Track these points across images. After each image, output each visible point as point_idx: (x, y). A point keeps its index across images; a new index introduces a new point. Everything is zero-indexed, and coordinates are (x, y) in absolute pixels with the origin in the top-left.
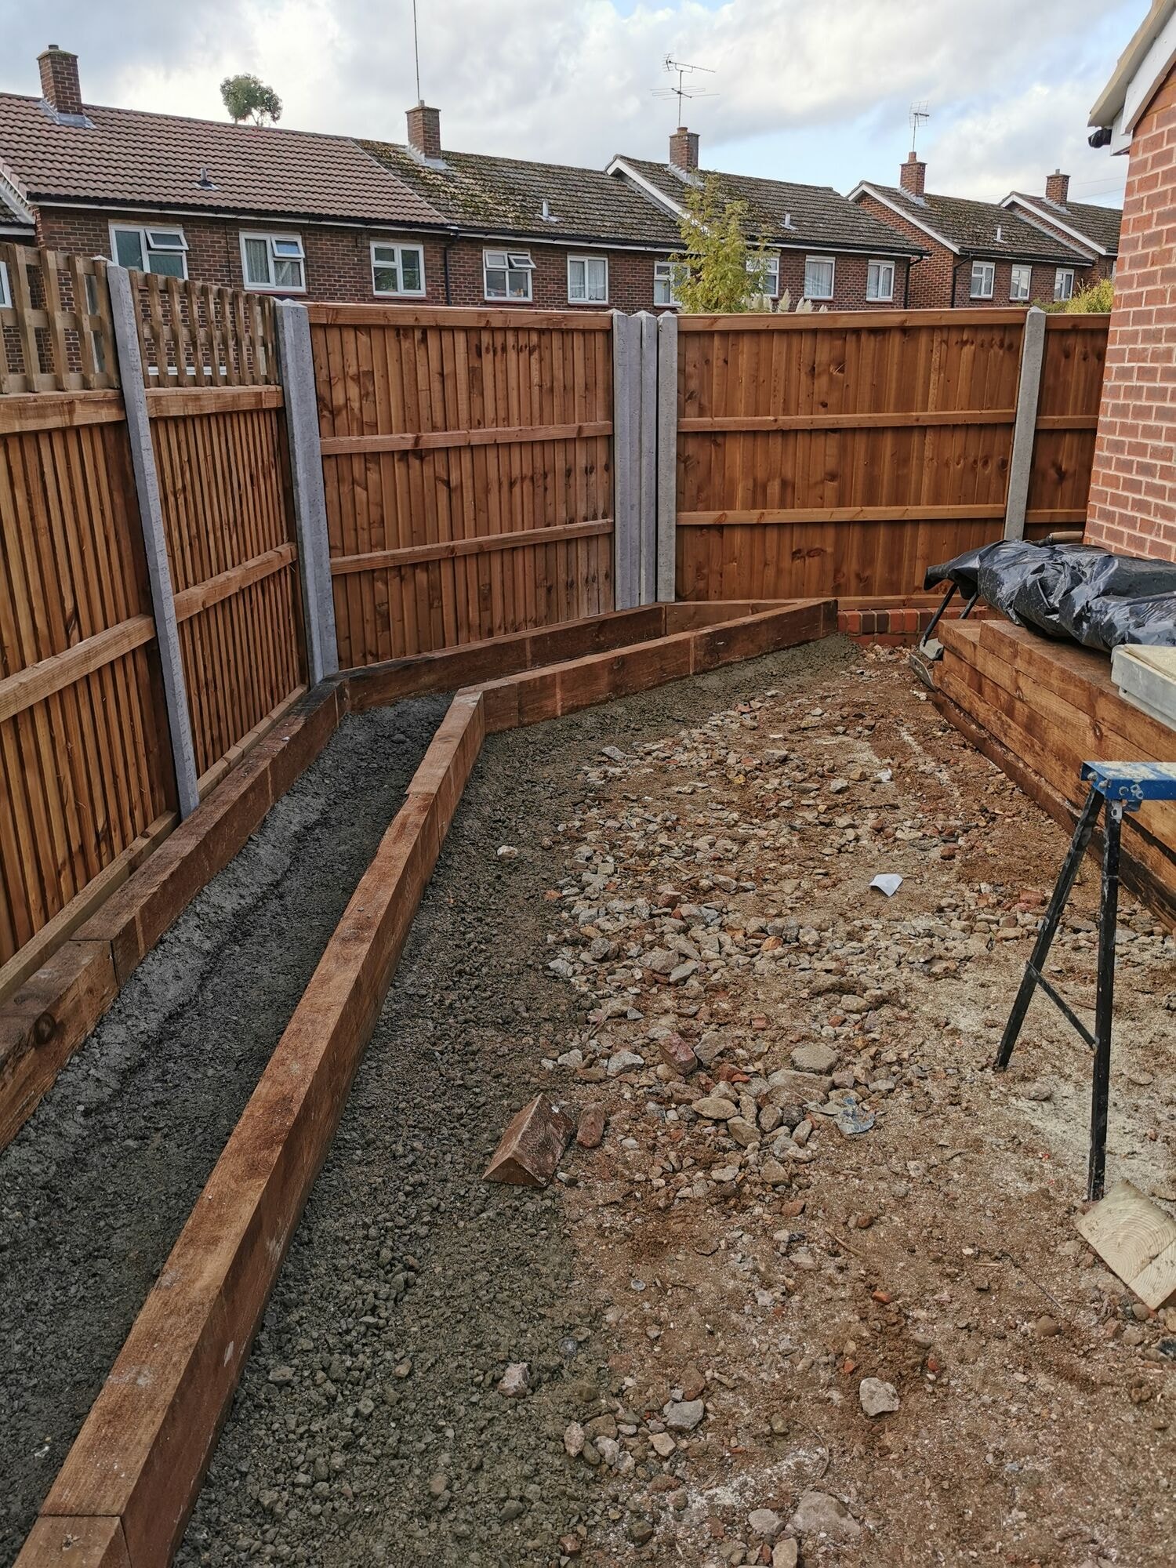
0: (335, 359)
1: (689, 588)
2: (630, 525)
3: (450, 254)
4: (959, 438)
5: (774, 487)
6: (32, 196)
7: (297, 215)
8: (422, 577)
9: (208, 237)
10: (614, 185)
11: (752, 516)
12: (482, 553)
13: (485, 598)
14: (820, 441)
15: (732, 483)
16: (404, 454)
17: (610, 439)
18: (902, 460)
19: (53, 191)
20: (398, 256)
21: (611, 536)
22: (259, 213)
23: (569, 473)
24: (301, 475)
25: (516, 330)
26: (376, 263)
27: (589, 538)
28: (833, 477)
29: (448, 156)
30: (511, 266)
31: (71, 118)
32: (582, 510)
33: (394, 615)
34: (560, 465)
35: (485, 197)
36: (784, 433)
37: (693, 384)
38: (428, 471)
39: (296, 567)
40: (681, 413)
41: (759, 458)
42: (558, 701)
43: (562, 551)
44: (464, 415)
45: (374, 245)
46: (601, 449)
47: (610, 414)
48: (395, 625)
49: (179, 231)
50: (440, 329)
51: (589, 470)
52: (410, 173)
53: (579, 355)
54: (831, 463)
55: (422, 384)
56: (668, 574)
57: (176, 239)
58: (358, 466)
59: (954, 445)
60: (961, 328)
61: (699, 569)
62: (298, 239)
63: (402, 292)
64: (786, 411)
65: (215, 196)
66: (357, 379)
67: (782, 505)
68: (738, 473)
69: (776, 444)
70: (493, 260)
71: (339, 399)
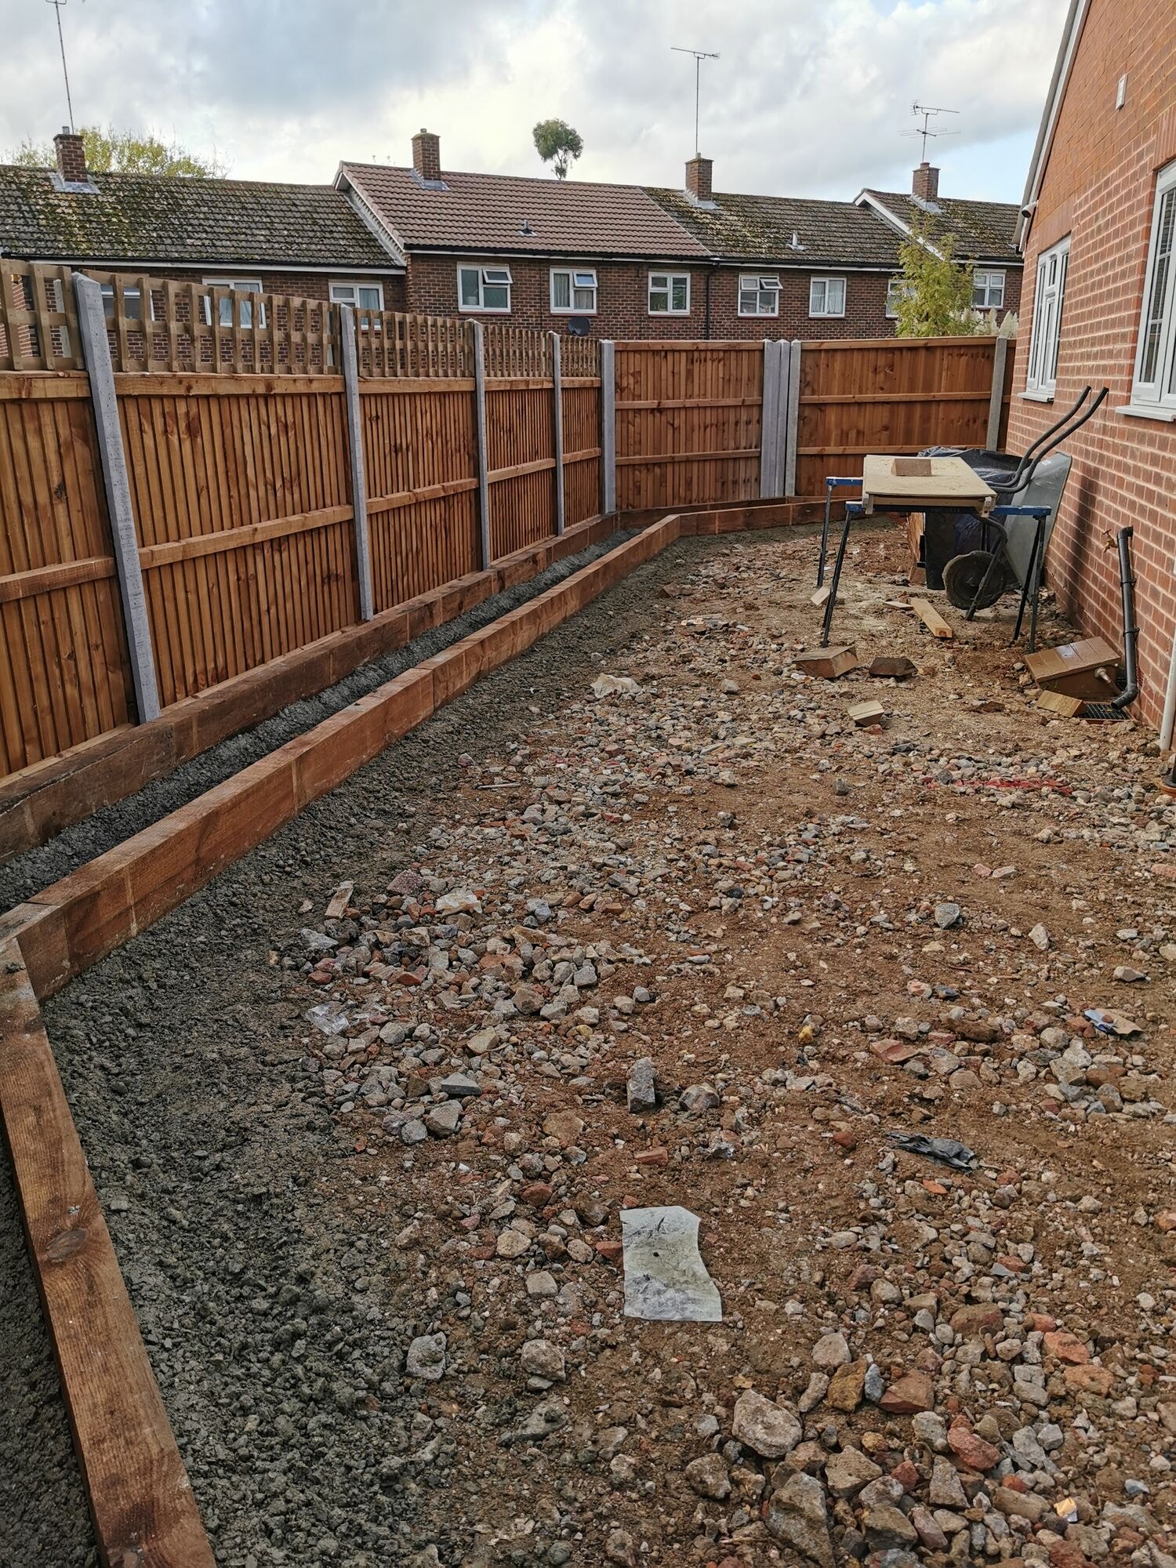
0: (625, 366)
1: (803, 489)
2: (770, 452)
3: (712, 279)
4: (959, 407)
5: (853, 435)
6: (407, 246)
7: (595, 254)
8: (657, 470)
9: (526, 272)
10: (859, 215)
11: (839, 450)
12: (688, 461)
13: (689, 484)
14: (880, 408)
15: (829, 432)
16: (653, 410)
17: (761, 406)
18: (926, 419)
19: (422, 242)
20: (670, 283)
21: (759, 458)
22: (567, 253)
23: (737, 423)
24: (606, 417)
25: (712, 351)
26: (652, 289)
27: (747, 458)
28: (886, 428)
29: (719, 198)
30: (762, 288)
31: (432, 183)
32: (743, 444)
33: (643, 487)
34: (732, 419)
35: (745, 231)
36: (860, 404)
37: (809, 378)
38: (664, 419)
39: (600, 459)
40: (802, 393)
41: (845, 418)
42: (716, 526)
43: (731, 464)
44: (683, 393)
45: (651, 275)
46: (755, 411)
47: (761, 394)
48: (643, 492)
49: (506, 269)
50: (674, 351)
51: (748, 423)
52: (685, 214)
53: (745, 363)
54: (885, 421)
55: (663, 377)
56: (791, 481)
57: (504, 275)
58: (631, 414)
59: (956, 411)
60: (960, 347)
61: (809, 479)
62: (594, 272)
63: (671, 312)
64: (860, 392)
65: (534, 242)
66: (633, 375)
67: (857, 444)
68: (833, 427)
69: (854, 410)
70: (747, 283)
71: (625, 384)
